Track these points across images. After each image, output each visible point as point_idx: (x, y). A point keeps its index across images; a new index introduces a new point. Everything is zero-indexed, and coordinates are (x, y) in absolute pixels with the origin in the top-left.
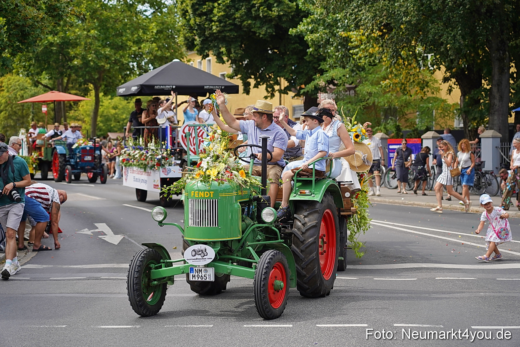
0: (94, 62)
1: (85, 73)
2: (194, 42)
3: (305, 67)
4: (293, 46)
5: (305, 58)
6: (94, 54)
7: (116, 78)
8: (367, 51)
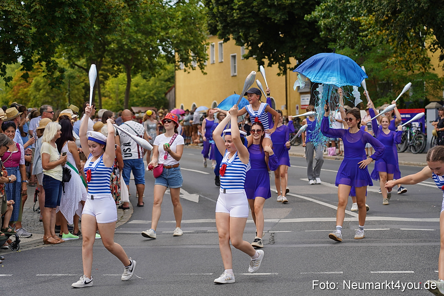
0: (128, 46)
1: (120, 55)
2: (216, 28)
3: (314, 49)
4: (303, 30)
5: (314, 40)
6: (128, 39)
7: (143, 59)
8: (375, 34)
